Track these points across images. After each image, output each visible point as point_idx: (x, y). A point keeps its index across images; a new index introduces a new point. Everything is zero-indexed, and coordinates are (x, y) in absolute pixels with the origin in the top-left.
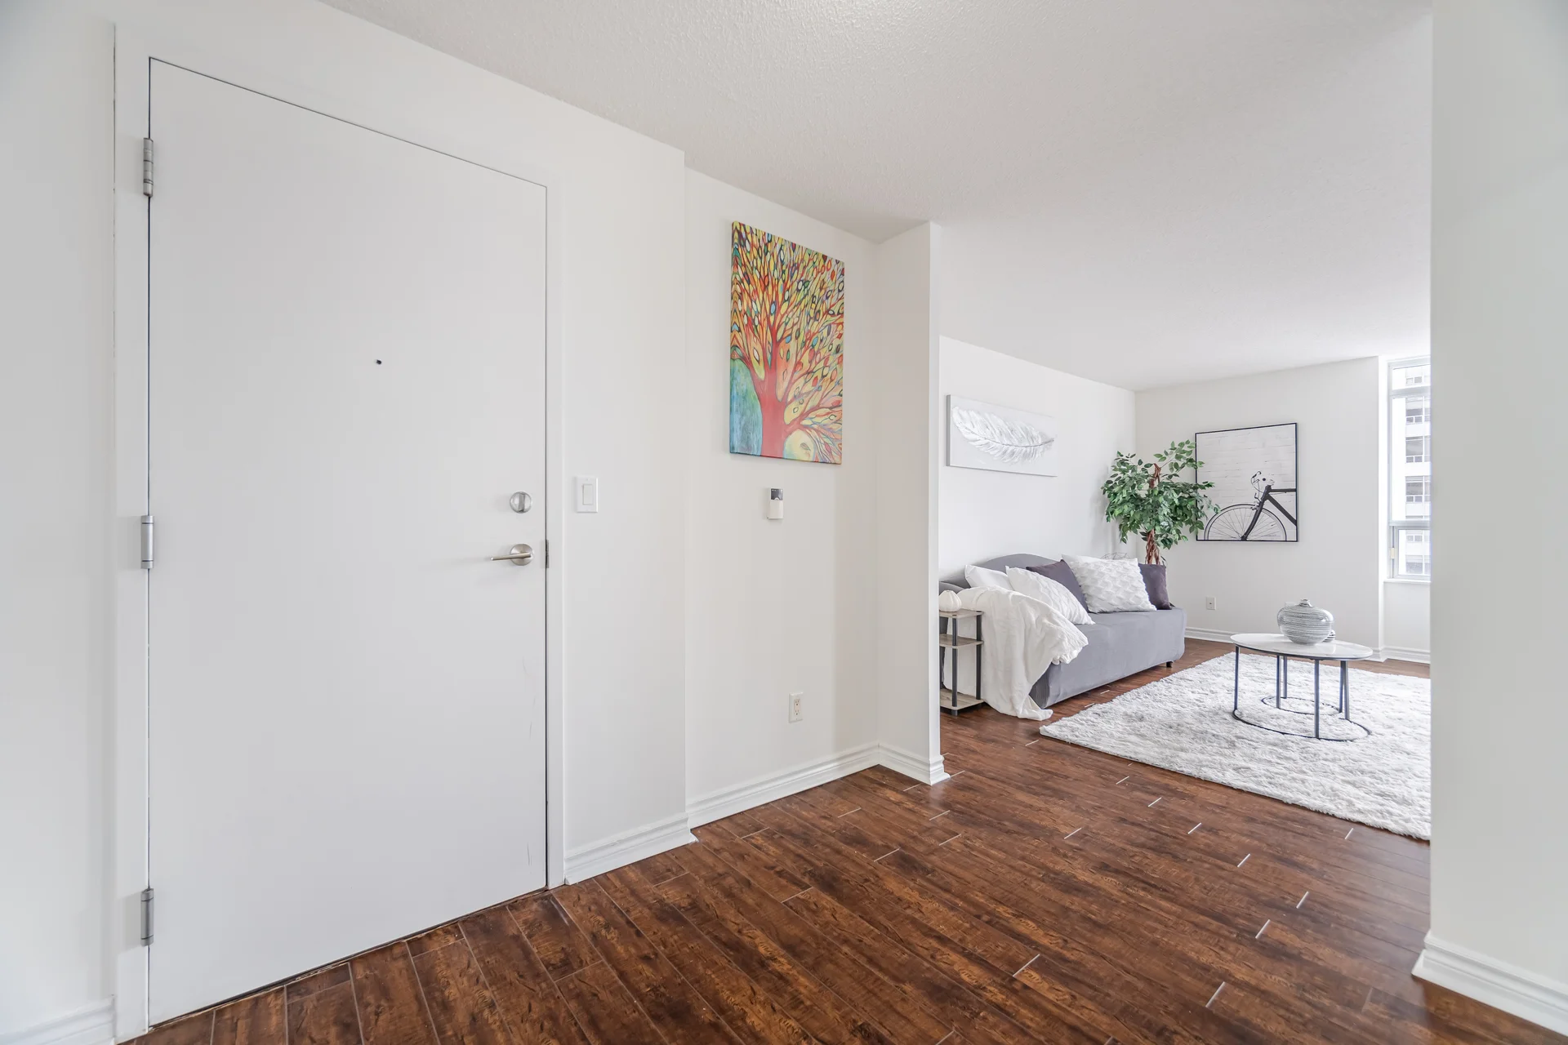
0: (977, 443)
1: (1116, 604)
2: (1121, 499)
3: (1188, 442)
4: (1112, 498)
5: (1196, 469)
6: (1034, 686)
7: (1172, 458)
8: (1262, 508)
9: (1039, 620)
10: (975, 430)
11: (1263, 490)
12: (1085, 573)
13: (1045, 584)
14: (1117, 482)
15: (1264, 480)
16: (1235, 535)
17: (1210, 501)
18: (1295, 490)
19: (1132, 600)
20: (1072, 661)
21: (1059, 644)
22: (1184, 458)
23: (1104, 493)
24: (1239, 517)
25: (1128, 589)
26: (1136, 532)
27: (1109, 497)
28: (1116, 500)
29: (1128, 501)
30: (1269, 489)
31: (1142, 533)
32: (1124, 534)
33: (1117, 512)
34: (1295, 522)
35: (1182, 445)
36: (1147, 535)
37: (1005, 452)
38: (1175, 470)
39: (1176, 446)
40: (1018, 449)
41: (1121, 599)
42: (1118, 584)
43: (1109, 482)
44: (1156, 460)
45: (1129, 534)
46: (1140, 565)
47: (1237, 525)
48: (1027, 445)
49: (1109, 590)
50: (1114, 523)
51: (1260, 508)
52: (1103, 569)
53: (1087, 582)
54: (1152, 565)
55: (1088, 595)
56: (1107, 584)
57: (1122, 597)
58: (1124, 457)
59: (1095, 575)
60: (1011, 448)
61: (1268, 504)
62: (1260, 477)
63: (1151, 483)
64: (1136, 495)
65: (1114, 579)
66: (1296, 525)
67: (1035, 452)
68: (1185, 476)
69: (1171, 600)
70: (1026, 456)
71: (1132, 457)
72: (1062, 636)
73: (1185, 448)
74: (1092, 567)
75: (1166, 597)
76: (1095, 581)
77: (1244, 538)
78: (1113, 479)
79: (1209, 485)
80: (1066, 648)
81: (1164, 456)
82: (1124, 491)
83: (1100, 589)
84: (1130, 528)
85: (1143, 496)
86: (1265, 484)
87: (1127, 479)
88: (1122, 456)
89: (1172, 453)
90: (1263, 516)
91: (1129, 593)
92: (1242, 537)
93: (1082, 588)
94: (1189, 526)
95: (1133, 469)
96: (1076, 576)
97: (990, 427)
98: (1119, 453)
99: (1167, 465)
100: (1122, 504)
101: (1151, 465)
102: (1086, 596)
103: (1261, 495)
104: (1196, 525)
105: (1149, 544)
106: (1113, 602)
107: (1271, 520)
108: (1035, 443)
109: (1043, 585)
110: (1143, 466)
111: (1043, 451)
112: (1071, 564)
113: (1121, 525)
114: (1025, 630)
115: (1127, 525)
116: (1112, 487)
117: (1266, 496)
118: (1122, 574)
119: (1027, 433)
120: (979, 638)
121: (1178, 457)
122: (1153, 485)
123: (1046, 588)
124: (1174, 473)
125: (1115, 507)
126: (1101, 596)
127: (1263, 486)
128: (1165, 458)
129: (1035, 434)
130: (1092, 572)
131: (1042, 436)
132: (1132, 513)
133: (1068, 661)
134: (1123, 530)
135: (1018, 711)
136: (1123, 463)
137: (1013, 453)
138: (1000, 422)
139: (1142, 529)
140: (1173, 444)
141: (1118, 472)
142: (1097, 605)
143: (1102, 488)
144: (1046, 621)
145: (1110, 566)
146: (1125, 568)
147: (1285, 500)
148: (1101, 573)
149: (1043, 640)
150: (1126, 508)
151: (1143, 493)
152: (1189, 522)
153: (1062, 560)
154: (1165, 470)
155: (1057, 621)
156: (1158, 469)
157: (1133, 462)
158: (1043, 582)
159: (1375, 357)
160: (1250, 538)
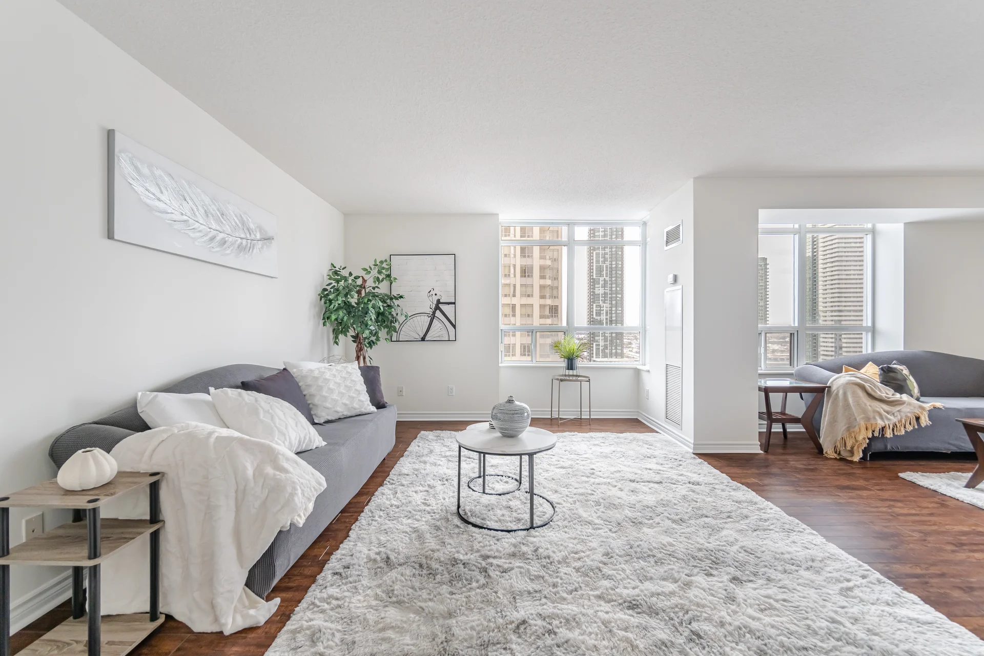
0: (169, 216)
1: (342, 411)
2: (337, 305)
3: (386, 261)
4: (328, 305)
5: (391, 283)
6: (251, 572)
7: (374, 273)
9: (258, 471)
10: (163, 198)
11: (435, 303)
12: (309, 381)
13: (267, 407)
14: (332, 290)
15: (436, 295)
16: (417, 337)
17: (402, 310)
18: (454, 303)
19: (356, 405)
20: (307, 520)
21: (289, 503)
22: (384, 274)
23: (321, 300)
24: (420, 324)
25: (352, 394)
26: (346, 335)
27: (325, 303)
28: (332, 306)
29: (342, 308)
30: (439, 302)
31: (352, 336)
32: (336, 337)
33: (333, 317)
34: (454, 326)
35: (382, 262)
36: (356, 338)
37: (212, 239)
38: (377, 283)
39: (378, 263)
40: (231, 239)
41: (345, 405)
42: (342, 390)
43: (325, 290)
44: (363, 273)
45: (341, 337)
46: (360, 368)
47: (418, 329)
48: (243, 236)
49: (335, 397)
50: (329, 328)
51: (433, 316)
52: (328, 375)
53: (312, 390)
54: (368, 367)
55: (313, 405)
56: (331, 391)
57: (347, 402)
58: (337, 269)
59: (320, 383)
60: (221, 236)
61: (438, 313)
62: (432, 292)
63: (359, 292)
64: (348, 302)
65: (339, 384)
66: (455, 328)
67: (252, 247)
68: (383, 288)
69: (386, 399)
70: (241, 249)
71: (343, 269)
72: (294, 489)
73: (384, 265)
74: (316, 374)
75: (382, 397)
76: (320, 388)
77: (423, 339)
78: (328, 288)
79: (401, 297)
80: (299, 505)
81: (369, 270)
82: (340, 298)
83: (325, 397)
84: (341, 332)
85: (354, 304)
87: (341, 288)
88: (335, 267)
89: (375, 268)
90: (435, 322)
91: (353, 398)
92: (422, 338)
93: (307, 397)
94: (386, 330)
95: (346, 279)
96: (300, 384)
97: (188, 199)
98: (332, 264)
99: (372, 278)
100: (337, 310)
101: (359, 277)
102: (311, 406)
103: (434, 306)
104: (391, 329)
105: (357, 346)
106: (339, 409)
107: (440, 325)
108: (253, 237)
109: (263, 409)
110: (352, 277)
111: (262, 247)
112: (293, 371)
113: (334, 330)
114: (236, 492)
115: (340, 329)
116: (327, 295)
117: (437, 308)
118: (345, 378)
119: (243, 223)
120: (155, 516)
121: (380, 272)
122: (361, 294)
123: (268, 412)
124: (377, 285)
125: (331, 313)
126: (328, 405)
127: (435, 299)
128: (370, 272)
129: (252, 226)
130: (316, 379)
131: (260, 231)
132: (345, 318)
133: (301, 522)
134: (336, 333)
135: (224, 625)
136: (336, 273)
137: (223, 242)
138: (207, 200)
139: (351, 332)
140: (375, 261)
141: (333, 282)
142: (324, 414)
143: (319, 295)
144: (269, 470)
145: (334, 372)
146: (348, 372)
147: (449, 310)
148: (325, 379)
149: (264, 504)
150: (341, 313)
151: (353, 301)
152: (386, 327)
153: (285, 369)
154: (370, 283)
155: (286, 465)
156: (364, 281)
157: (345, 273)
158: (263, 404)
159: (497, 214)
160: (427, 338)
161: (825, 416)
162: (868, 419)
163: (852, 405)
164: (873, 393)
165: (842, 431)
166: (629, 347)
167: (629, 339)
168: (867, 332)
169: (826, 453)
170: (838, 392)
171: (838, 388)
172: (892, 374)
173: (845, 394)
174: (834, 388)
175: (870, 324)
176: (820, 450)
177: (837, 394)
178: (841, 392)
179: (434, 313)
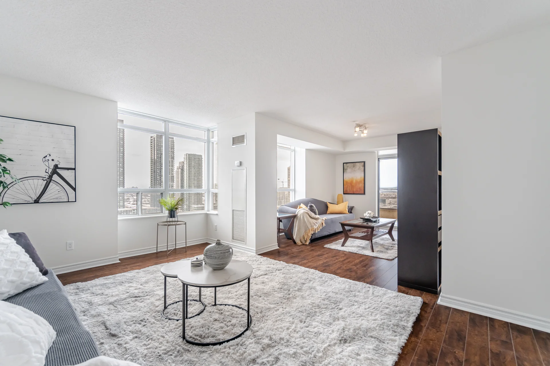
1: (9, 291)
8: (51, 180)
11: (52, 167)
15: (53, 160)
16: (30, 199)
18: (74, 169)
24: (33, 186)
30: (56, 167)
34: (75, 189)
47: (31, 191)
51: (49, 180)
61: (55, 177)
62: (48, 158)
66: (75, 191)
77: (37, 201)
79: (10, 160)
86: (53, 163)
90: (52, 185)
91: (21, 272)
92: (35, 200)
103: (50, 170)
106: (4, 289)
107: (57, 188)
117: (54, 172)
118: (2, 251)
127: (52, 165)
146: (3, 244)
147: (68, 175)
159: (117, 102)
160: (41, 200)
161: (295, 227)
162: (312, 226)
163: (306, 221)
164: (311, 216)
165: (303, 233)
166: (128, 201)
167: (127, 196)
168: (293, 191)
169: (298, 243)
170: (300, 216)
171: (300, 215)
172: (312, 208)
173: (303, 217)
174: (299, 215)
175: (293, 188)
176: (295, 243)
177: (300, 218)
178: (302, 217)
179: (51, 177)
